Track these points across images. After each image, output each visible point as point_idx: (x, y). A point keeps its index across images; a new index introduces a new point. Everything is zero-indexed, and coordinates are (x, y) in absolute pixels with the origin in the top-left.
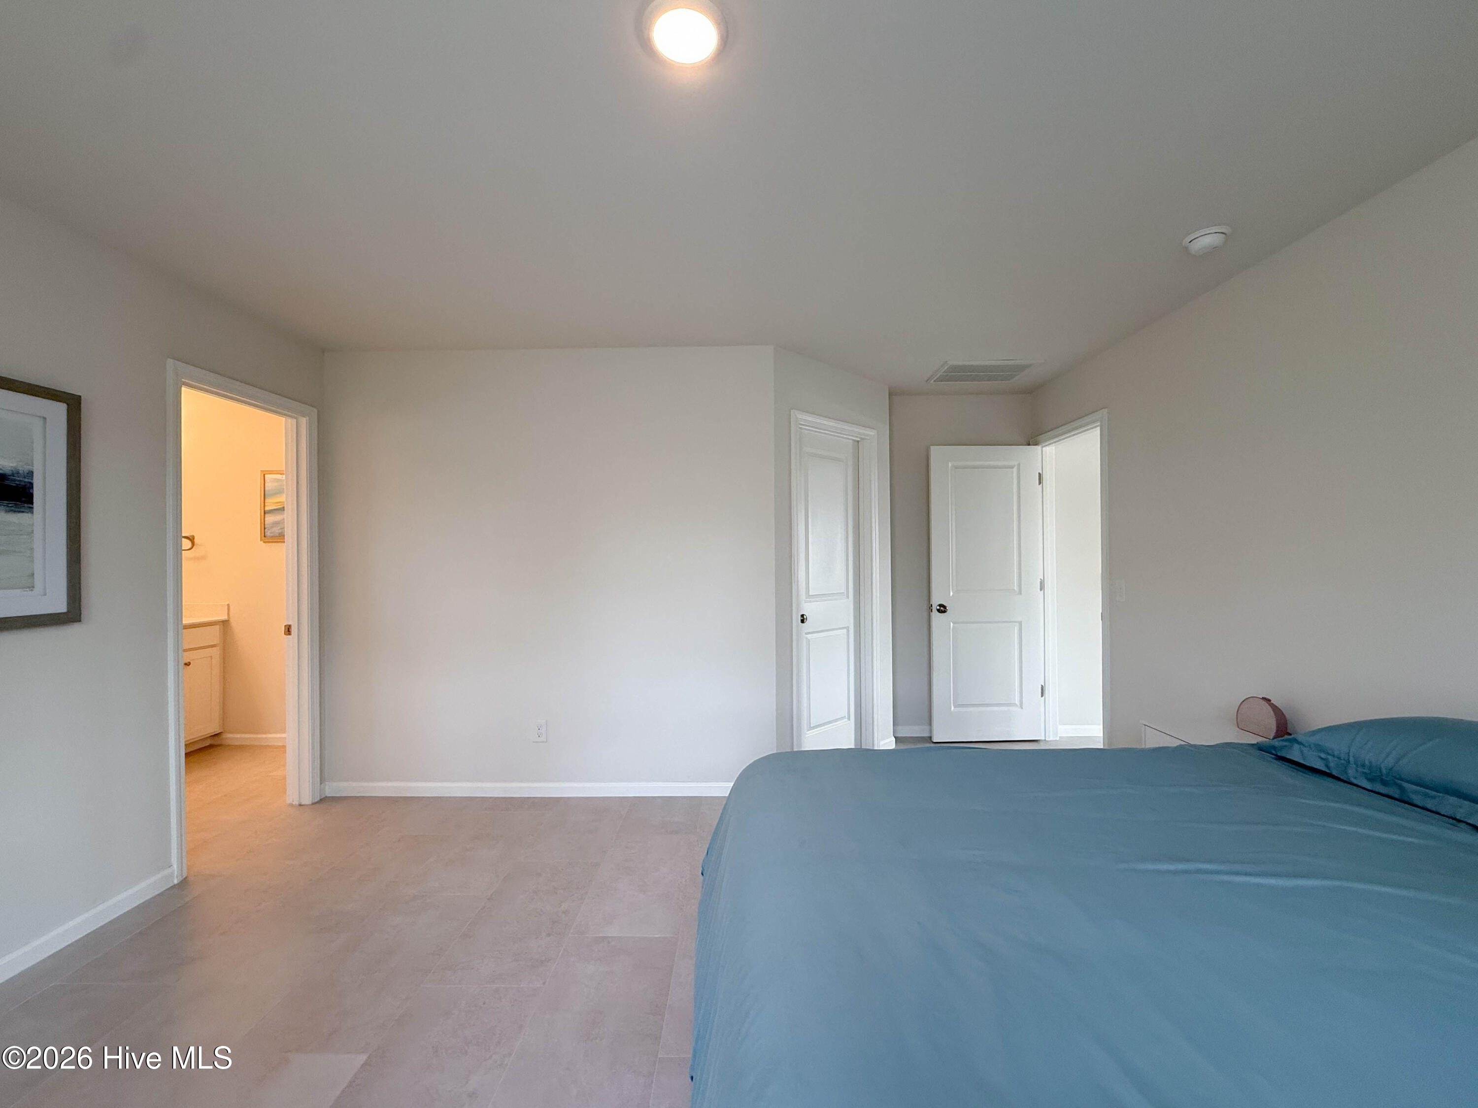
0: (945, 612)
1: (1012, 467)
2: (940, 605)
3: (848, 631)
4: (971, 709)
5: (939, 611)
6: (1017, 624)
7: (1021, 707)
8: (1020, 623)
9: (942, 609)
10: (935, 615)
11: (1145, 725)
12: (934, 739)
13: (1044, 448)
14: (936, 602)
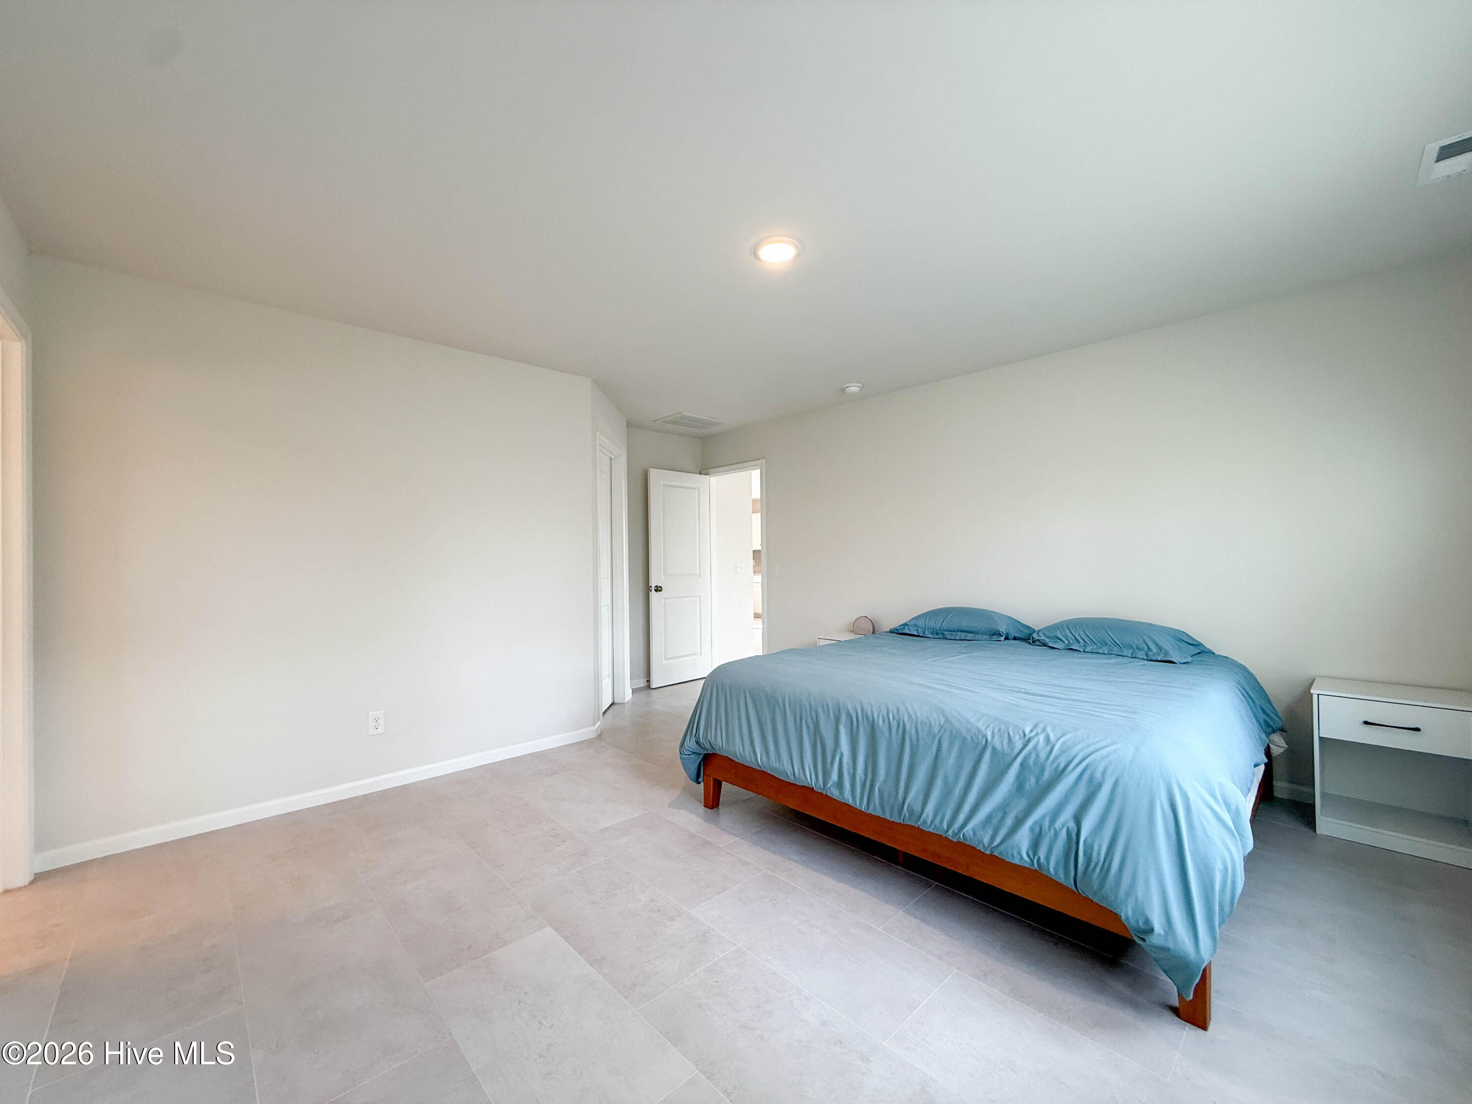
0: (660, 591)
1: (696, 489)
2: (656, 586)
3: (608, 607)
4: (675, 660)
5: (656, 590)
6: (698, 598)
7: (701, 655)
8: (700, 597)
9: (658, 589)
10: (653, 595)
11: (819, 639)
12: (654, 684)
13: (711, 478)
14: (653, 584)
